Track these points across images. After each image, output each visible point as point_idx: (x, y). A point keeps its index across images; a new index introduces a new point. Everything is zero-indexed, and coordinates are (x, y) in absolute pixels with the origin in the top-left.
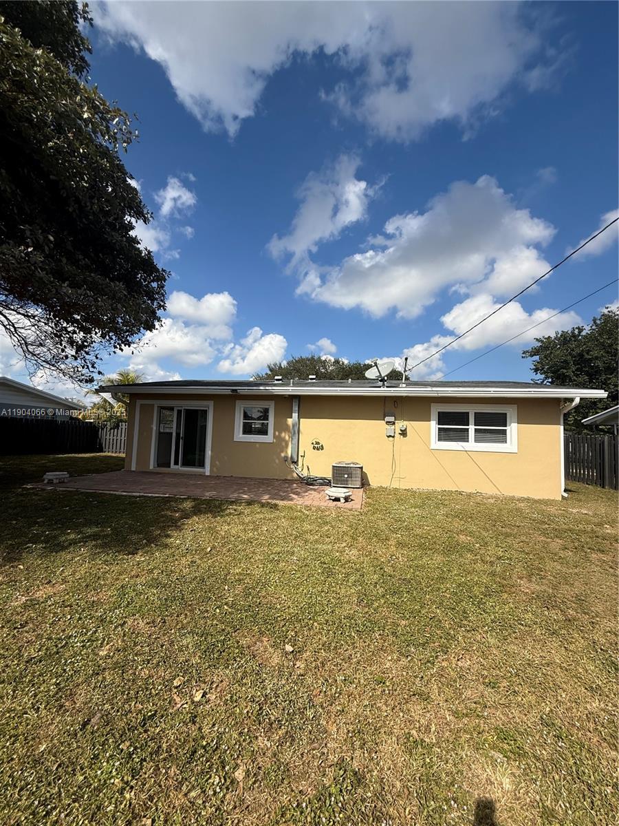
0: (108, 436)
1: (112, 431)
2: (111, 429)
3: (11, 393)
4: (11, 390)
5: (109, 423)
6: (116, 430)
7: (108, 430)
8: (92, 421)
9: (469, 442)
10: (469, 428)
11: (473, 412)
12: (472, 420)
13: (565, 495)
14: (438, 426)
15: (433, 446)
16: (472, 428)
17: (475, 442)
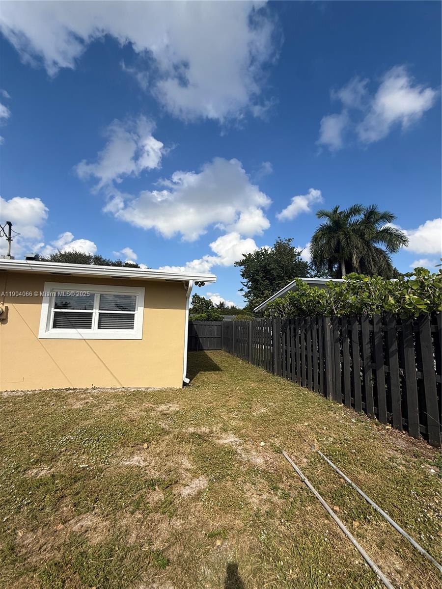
9: (91, 328)
10: (92, 313)
11: (99, 294)
12: (96, 303)
13: (187, 381)
14: (53, 310)
15: (42, 334)
16: (96, 313)
17: (99, 328)
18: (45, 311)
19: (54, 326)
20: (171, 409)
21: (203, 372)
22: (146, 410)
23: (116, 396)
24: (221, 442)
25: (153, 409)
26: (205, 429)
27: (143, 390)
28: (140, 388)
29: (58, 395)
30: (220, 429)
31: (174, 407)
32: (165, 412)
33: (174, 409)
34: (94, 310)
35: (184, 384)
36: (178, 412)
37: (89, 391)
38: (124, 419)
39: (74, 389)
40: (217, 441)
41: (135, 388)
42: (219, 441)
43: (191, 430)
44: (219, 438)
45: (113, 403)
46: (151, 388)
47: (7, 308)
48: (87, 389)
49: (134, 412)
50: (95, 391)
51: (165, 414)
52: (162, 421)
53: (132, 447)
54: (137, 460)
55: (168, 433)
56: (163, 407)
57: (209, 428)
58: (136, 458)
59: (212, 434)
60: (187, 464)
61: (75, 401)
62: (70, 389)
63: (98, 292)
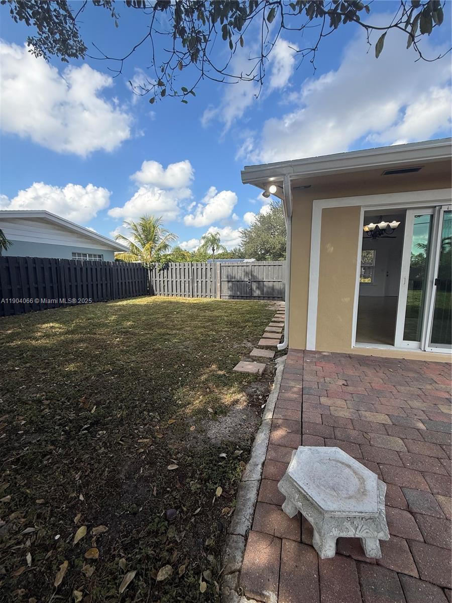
0: (158, 278)
1: (162, 272)
2: (160, 270)
3: (60, 232)
4: (59, 230)
5: (157, 264)
6: (165, 271)
7: (157, 271)
8: (139, 262)
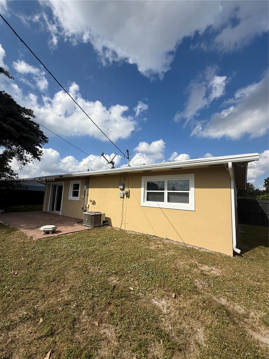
9: (164, 202)
10: (164, 192)
11: (167, 181)
12: (166, 187)
13: (238, 251)
14: (146, 191)
15: (142, 204)
16: (166, 192)
17: (168, 202)
18: (142, 191)
19: (148, 200)
20: (212, 272)
21: (263, 247)
22: (191, 266)
23: (176, 248)
24: (257, 336)
25: (196, 266)
26: (239, 309)
27: (197, 248)
28: (196, 247)
29: (148, 238)
30: (260, 318)
31: (216, 272)
32: (205, 273)
33: (215, 273)
34: (165, 190)
35: (235, 253)
36: (217, 277)
37: (164, 240)
38: (173, 266)
39: (157, 237)
40: (250, 332)
41: (192, 245)
42: (254, 333)
43: (223, 301)
44: (253, 329)
45: (172, 252)
46: (204, 249)
47: (129, 190)
48: (163, 239)
49: (181, 263)
50: (167, 241)
51: (204, 275)
52: (199, 279)
53: (165, 291)
54: (162, 304)
55: (198, 293)
56: (206, 268)
57: (245, 310)
58: (164, 302)
59: (246, 320)
60: (201, 336)
61: (153, 244)
62: (155, 236)
63: (166, 180)
